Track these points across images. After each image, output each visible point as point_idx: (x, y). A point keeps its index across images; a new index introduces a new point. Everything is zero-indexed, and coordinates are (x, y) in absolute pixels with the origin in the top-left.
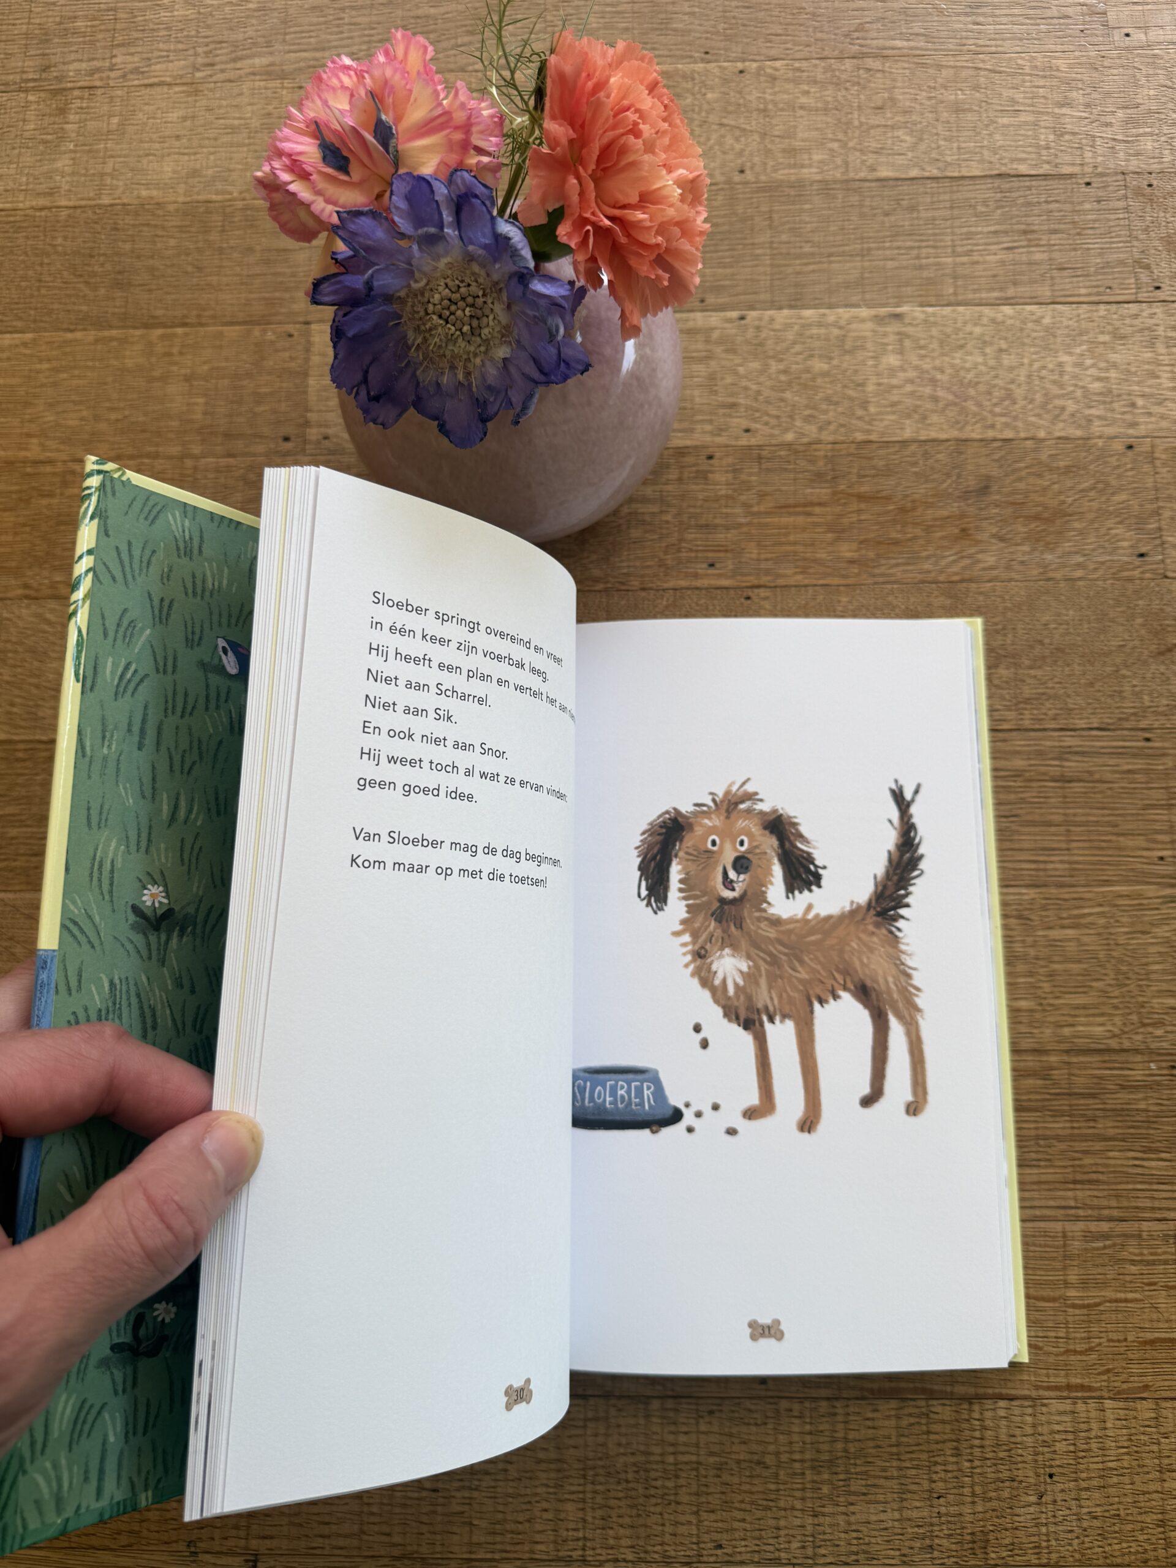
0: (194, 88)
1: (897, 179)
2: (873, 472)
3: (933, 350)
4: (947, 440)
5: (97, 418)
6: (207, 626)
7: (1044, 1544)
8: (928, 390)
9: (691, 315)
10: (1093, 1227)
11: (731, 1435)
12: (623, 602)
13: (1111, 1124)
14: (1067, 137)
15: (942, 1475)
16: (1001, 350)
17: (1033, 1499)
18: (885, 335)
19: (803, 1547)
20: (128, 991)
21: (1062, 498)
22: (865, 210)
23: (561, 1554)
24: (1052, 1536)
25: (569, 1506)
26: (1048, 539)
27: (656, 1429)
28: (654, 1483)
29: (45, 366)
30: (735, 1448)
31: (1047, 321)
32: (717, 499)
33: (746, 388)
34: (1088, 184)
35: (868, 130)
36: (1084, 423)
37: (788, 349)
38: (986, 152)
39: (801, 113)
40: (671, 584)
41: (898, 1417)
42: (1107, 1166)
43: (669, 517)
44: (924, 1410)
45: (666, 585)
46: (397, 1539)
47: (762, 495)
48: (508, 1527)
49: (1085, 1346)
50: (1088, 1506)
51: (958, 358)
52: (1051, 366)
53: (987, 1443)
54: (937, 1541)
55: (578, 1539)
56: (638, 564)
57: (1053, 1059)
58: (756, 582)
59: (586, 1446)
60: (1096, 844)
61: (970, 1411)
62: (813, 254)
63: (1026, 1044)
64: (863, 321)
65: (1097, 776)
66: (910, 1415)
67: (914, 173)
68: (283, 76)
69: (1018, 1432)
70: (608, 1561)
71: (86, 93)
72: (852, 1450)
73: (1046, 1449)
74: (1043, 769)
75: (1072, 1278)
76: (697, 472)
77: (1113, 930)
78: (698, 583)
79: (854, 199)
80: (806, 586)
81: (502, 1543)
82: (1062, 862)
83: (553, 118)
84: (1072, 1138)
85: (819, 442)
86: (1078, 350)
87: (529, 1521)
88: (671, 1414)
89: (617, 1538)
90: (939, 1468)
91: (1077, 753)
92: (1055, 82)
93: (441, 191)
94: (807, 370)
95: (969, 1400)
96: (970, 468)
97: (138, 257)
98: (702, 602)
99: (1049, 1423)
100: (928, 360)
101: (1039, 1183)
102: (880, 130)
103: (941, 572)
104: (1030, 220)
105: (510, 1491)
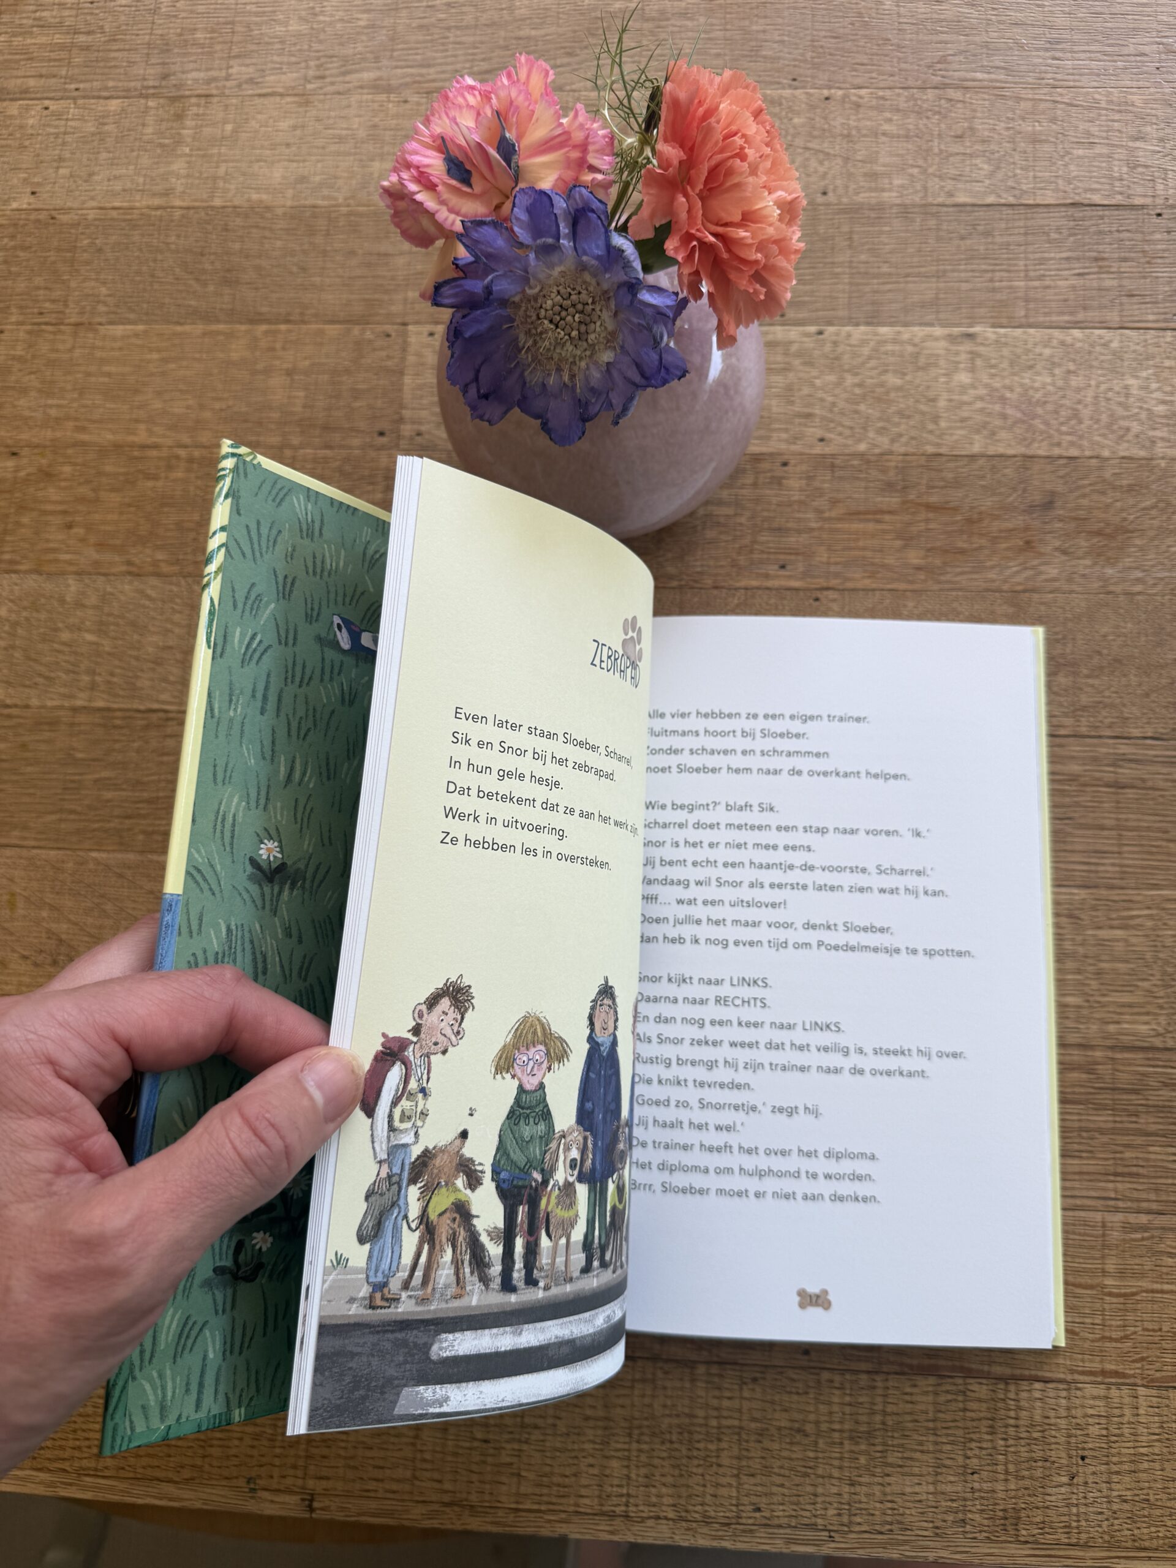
0: (305, 99)
1: (974, 205)
2: (942, 484)
3: (1004, 369)
4: (1015, 456)
5: (202, 407)
6: (324, 603)
7: (1074, 1524)
8: (997, 408)
9: (772, 328)
10: (1132, 1218)
11: (773, 1402)
12: (696, 600)
13: (1152, 1120)
14: (1140, 170)
15: (977, 1452)
16: (1069, 372)
17: (1065, 1480)
18: (957, 353)
19: (839, 1515)
20: (243, 937)
21: (1124, 515)
22: (941, 233)
23: (605, 1508)
24: (1082, 1517)
25: (615, 1463)
26: (1109, 554)
27: (702, 1393)
28: (698, 1445)
29: (155, 356)
30: (777, 1415)
31: (1115, 345)
32: (790, 504)
33: (822, 400)
34: (1159, 215)
35: (947, 158)
36: (1148, 444)
37: (863, 364)
38: (1060, 182)
39: (883, 139)
40: (743, 583)
41: (936, 1394)
42: (1148, 1160)
43: (743, 520)
44: (961, 1388)
45: (738, 585)
46: (448, 1486)
47: (834, 502)
48: (556, 1480)
49: (1122, 1334)
50: (1118, 1490)
51: (1026, 378)
52: (1117, 389)
53: (1021, 1422)
54: (970, 1516)
55: (622, 1495)
56: (712, 563)
57: (1098, 1054)
58: (825, 585)
59: (633, 1405)
60: (1146, 849)
61: (1007, 1391)
62: (890, 274)
63: (1072, 1038)
64: (937, 339)
65: (1150, 784)
66: (948, 1392)
67: (991, 199)
68: (389, 90)
69: (1052, 1414)
70: (650, 1518)
71: (203, 101)
72: (890, 1423)
73: (1079, 1432)
74: (1098, 775)
75: (1110, 1267)
76: (772, 477)
77: (1161, 933)
78: (770, 583)
79: (932, 223)
80: (874, 590)
81: (549, 1495)
82: (1113, 865)
83: (666, 141)
84: (1114, 1131)
85: (891, 453)
86: (1144, 374)
87: (575, 1475)
88: (716, 1379)
89: (659, 1496)
90: (973, 1445)
91: (1130, 761)
92: (1130, 117)
93: (560, 204)
94: (882, 385)
95: (1006, 1380)
96: (1036, 483)
97: (247, 257)
98: (772, 601)
99: (1083, 1406)
100: (997, 379)
101: (1080, 1173)
102: (959, 158)
103: (1005, 581)
104: (1101, 247)
105: (558, 1445)
